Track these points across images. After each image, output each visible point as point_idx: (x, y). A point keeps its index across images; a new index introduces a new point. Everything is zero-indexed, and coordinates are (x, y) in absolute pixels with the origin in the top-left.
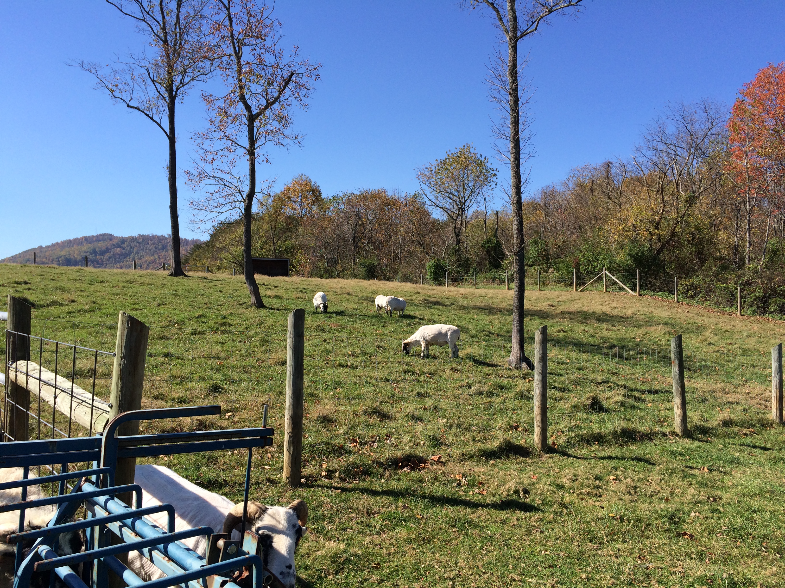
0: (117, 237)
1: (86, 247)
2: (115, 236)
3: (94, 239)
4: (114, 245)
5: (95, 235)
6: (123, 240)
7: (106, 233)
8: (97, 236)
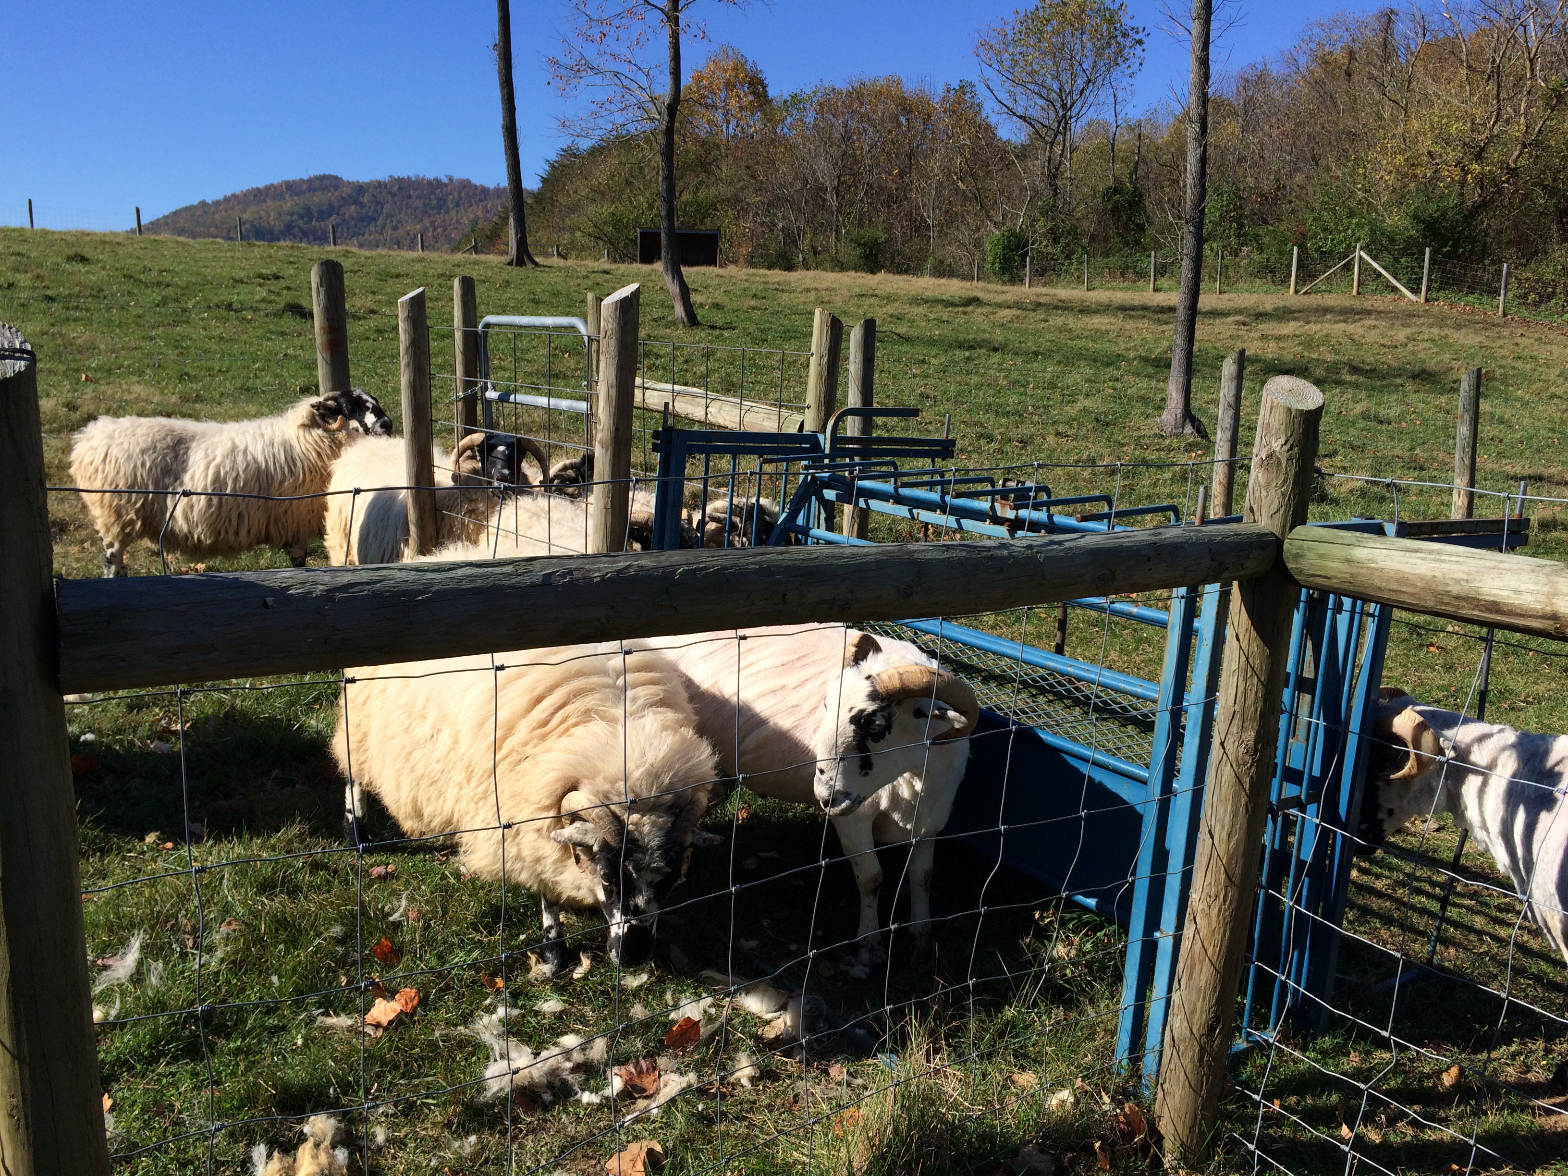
0: (349, 183)
1: (288, 205)
2: (345, 179)
3: (305, 187)
4: (343, 198)
5: (306, 178)
6: (361, 189)
7: (327, 173)
8: (310, 181)
